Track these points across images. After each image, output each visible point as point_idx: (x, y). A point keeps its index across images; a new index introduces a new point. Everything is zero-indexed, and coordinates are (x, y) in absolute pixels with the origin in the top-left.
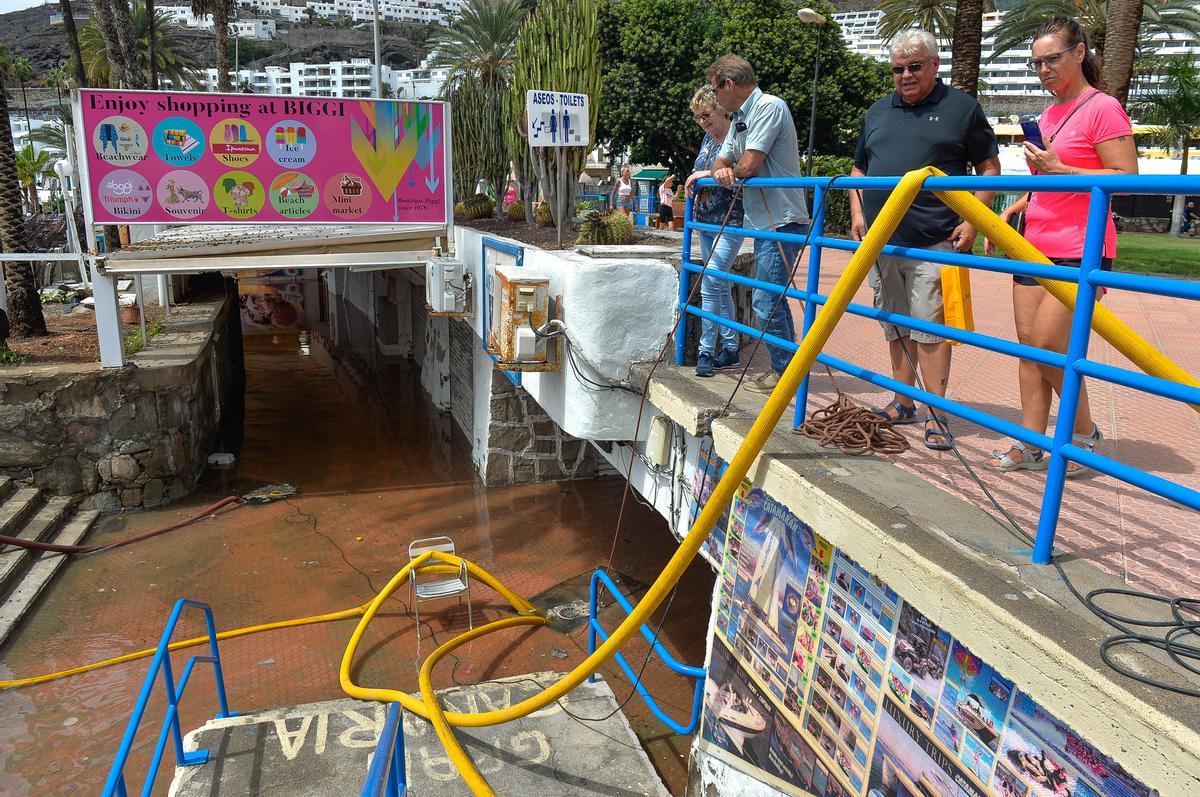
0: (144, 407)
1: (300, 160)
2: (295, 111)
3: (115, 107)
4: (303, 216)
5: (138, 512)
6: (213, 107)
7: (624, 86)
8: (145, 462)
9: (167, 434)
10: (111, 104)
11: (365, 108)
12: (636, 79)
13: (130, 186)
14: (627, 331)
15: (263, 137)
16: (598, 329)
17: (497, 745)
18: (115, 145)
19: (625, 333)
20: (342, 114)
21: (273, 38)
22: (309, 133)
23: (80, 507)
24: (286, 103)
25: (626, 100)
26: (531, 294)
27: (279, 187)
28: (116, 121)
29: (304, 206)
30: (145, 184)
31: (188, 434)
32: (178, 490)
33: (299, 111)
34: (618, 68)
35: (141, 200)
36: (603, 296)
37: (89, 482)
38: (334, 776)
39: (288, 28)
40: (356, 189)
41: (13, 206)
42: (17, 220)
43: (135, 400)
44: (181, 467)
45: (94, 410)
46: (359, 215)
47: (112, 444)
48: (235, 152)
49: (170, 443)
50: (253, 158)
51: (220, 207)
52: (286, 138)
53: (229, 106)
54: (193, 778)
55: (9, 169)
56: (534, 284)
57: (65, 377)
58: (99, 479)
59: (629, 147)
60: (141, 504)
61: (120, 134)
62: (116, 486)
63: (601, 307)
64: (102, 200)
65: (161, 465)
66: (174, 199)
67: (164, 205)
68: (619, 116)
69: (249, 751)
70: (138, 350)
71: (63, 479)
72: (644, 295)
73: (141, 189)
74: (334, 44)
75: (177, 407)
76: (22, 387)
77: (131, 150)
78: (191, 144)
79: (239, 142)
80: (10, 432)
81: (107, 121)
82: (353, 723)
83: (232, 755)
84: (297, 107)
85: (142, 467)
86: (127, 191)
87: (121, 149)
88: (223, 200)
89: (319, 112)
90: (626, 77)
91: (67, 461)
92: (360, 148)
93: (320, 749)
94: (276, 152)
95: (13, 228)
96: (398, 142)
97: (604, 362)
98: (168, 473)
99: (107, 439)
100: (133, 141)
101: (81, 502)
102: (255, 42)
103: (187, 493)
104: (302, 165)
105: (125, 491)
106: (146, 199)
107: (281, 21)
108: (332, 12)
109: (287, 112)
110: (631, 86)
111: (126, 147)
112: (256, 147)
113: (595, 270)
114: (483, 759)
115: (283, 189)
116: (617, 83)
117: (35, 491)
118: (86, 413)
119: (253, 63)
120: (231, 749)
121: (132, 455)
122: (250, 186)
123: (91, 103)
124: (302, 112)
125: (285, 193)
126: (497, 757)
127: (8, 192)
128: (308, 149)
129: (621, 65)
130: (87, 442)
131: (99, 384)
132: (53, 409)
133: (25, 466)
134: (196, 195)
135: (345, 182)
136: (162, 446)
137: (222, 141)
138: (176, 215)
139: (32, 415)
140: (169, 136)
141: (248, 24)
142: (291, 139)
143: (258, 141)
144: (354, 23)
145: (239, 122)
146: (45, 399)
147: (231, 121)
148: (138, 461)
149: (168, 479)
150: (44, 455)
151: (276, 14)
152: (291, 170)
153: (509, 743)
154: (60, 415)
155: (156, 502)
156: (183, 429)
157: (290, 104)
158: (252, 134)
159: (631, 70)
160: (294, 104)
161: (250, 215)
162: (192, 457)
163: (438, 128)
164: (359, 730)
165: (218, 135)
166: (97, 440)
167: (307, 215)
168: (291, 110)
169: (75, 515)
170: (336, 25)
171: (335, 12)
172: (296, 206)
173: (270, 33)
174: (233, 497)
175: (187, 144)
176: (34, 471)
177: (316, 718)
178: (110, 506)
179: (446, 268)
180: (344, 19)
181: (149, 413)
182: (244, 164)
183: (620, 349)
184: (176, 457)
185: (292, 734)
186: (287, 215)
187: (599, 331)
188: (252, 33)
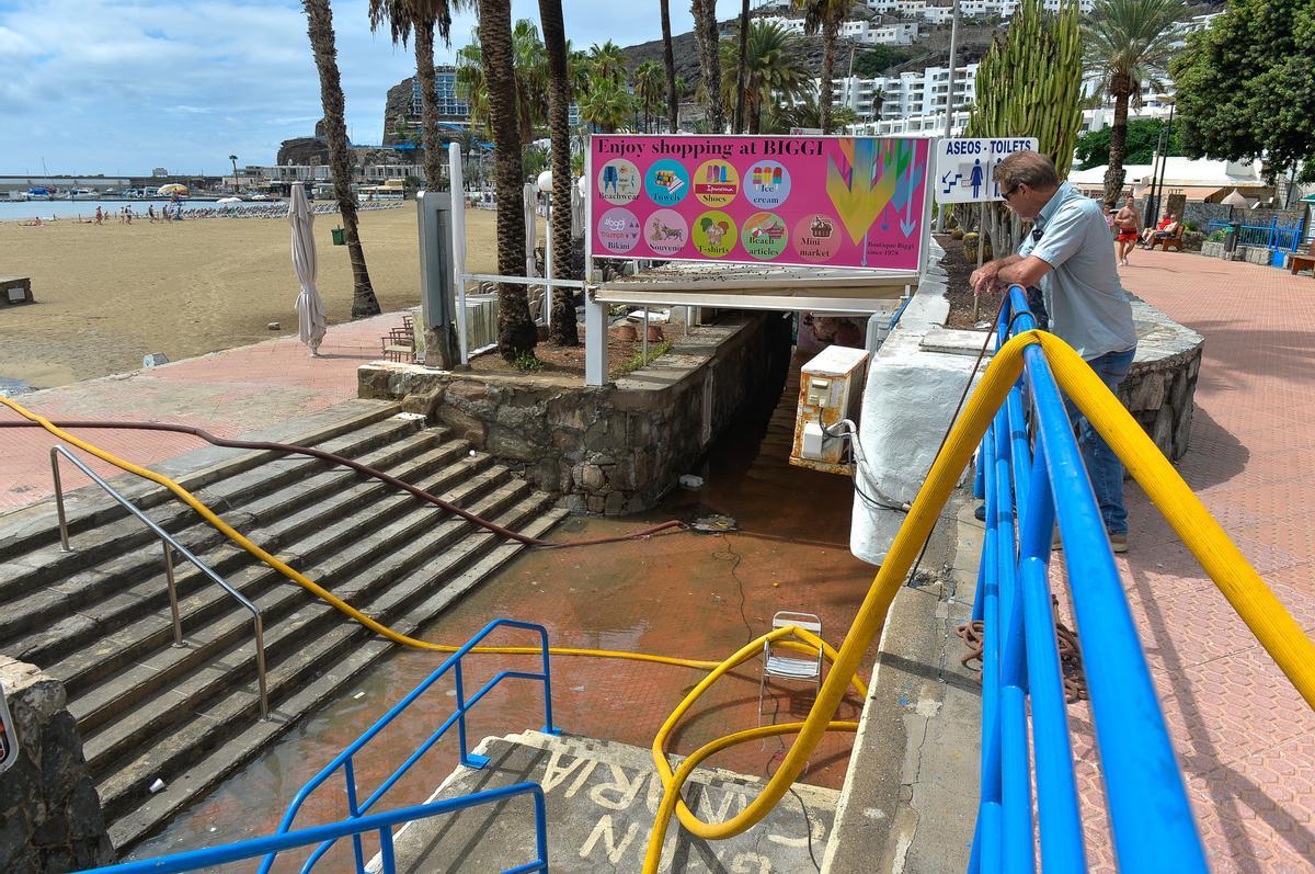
0: (615, 426)
1: (776, 201)
2: (774, 151)
3: (618, 151)
4: (771, 257)
5: (599, 518)
6: (699, 148)
7: (1289, 85)
8: (610, 475)
9: (633, 452)
10: (615, 147)
11: (843, 146)
12: (1307, 76)
13: (624, 223)
14: (918, 446)
15: (742, 177)
16: (884, 438)
17: (720, 856)
18: (614, 185)
19: (916, 448)
20: (820, 153)
21: (914, 42)
22: (785, 174)
23: (556, 503)
24: (767, 143)
25: (1290, 103)
26: (825, 388)
27: (751, 227)
28: (617, 163)
29: (773, 247)
30: (635, 221)
31: (655, 454)
32: (636, 505)
33: (777, 151)
34: (1284, 63)
35: (631, 236)
36: (892, 402)
37: (565, 484)
38: (564, 823)
39: (930, 31)
40: (825, 231)
41: (564, 231)
42: (565, 244)
43: (609, 417)
44: (642, 484)
45: (574, 422)
46: (826, 258)
47: (585, 453)
48: (714, 192)
49: (634, 462)
50: (730, 198)
51: (696, 245)
52: (763, 179)
53: (714, 147)
54: (464, 779)
55: (565, 199)
56: (829, 377)
57: (556, 389)
58: (572, 483)
59: (1300, 162)
60: (603, 511)
61: (619, 175)
62: (585, 492)
63: (889, 415)
64: (600, 234)
65: (623, 480)
66: (658, 236)
67: (649, 241)
68: (1276, 124)
69: (517, 772)
70: (636, 370)
71: (545, 477)
72: (943, 406)
73: (632, 226)
74: (977, 44)
75: (645, 428)
76: (525, 394)
77: (627, 190)
78: (677, 183)
79: (720, 183)
80: (512, 430)
81: (609, 164)
82: (612, 779)
83: (503, 770)
84: (777, 147)
85: (606, 479)
86: (621, 227)
87: (619, 189)
88: (700, 238)
89: (797, 151)
90: (1293, 74)
91: (551, 462)
92: (835, 188)
93: (570, 793)
94: (752, 192)
95: (562, 251)
96: (875, 182)
97: (887, 478)
98: (628, 488)
99: (582, 448)
100: (629, 183)
101: (557, 499)
102: (896, 47)
103: (644, 508)
104: (776, 205)
105: (592, 497)
106: (634, 236)
107: (924, 24)
108: (980, 10)
109: (766, 152)
110: (1299, 85)
111: (624, 187)
112: (734, 187)
113: (886, 370)
114: (697, 865)
115: (755, 230)
116: (1281, 83)
117: (524, 483)
118: (568, 424)
119: (890, 70)
120: (505, 765)
121: (600, 466)
122: (724, 225)
123: (599, 146)
124: (781, 152)
125: (756, 234)
126: (710, 868)
127: (561, 219)
128: (782, 190)
129: (1289, 59)
130: (567, 448)
131: (581, 398)
132: (544, 416)
133: (520, 461)
134: (676, 233)
135: (816, 224)
136: (626, 463)
137: (704, 182)
138: (658, 252)
139: (528, 418)
140: (659, 177)
141: (891, 30)
142: (767, 179)
143: (736, 182)
144: (1002, 20)
145: (720, 163)
146: (539, 406)
147: (713, 163)
148: (604, 473)
149: (628, 493)
150: (534, 453)
151: (920, 16)
152: (763, 210)
153: (731, 859)
154: (550, 422)
155: (615, 512)
156: (649, 449)
157: (770, 144)
158: (732, 175)
159: (1302, 65)
160: (773, 144)
161: (721, 254)
162: (655, 476)
163: (920, 166)
164: (612, 788)
165: (701, 176)
166: (575, 449)
167: (775, 256)
168: (770, 150)
169: (549, 510)
170: (982, 23)
171: (983, 10)
172: (765, 247)
173: (912, 37)
174: (677, 522)
175: (674, 184)
176: (527, 466)
177: (587, 762)
178: (578, 508)
179: (880, 326)
180: (991, 16)
181: (619, 431)
182: (723, 204)
183: (908, 466)
184: (639, 473)
185: (559, 770)
186: (756, 256)
187: (884, 442)
188: (893, 38)
